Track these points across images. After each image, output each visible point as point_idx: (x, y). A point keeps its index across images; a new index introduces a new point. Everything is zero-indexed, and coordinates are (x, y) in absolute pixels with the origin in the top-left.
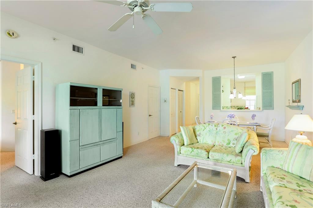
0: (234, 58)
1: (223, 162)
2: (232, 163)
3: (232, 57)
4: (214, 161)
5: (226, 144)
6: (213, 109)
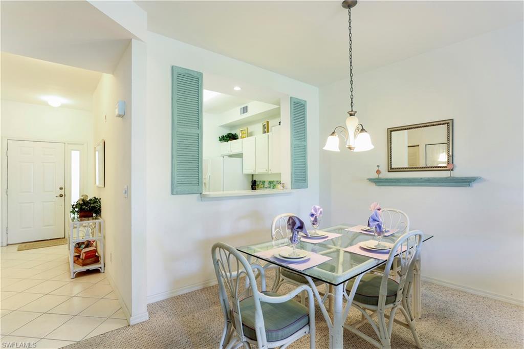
6: (172, 194)
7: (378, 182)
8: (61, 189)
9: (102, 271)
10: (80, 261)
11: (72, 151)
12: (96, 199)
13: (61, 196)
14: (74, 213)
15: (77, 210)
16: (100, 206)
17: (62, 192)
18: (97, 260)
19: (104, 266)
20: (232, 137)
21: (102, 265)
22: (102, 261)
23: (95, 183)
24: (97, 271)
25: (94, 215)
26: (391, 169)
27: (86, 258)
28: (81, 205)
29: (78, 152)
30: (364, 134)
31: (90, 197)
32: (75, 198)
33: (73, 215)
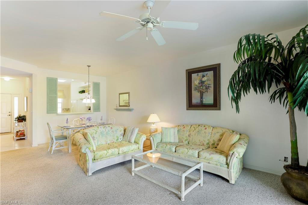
0: (89, 67)
1: (129, 152)
2: (134, 151)
3: (88, 66)
4: (123, 154)
5: (116, 140)
6: (47, 113)
7: (117, 110)
8: (9, 112)
9: (26, 139)
10: (18, 136)
11: (15, 97)
12: (24, 116)
13: (10, 115)
14: (16, 121)
15: (17, 119)
16: (26, 118)
17: (10, 114)
18: (24, 136)
19: (27, 137)
20: (83, 92)
21: (26, 137)
22: (26, 136)
23: (24, 110)
24: (24, 139)
25: (24, 121)
26: (120, 106)
27: (20, 135)
28: (19, 118)
29: (17, 98)
30: (88, 99)
31: (22, 115)
32: (16, 115)
33: (15, 122)
